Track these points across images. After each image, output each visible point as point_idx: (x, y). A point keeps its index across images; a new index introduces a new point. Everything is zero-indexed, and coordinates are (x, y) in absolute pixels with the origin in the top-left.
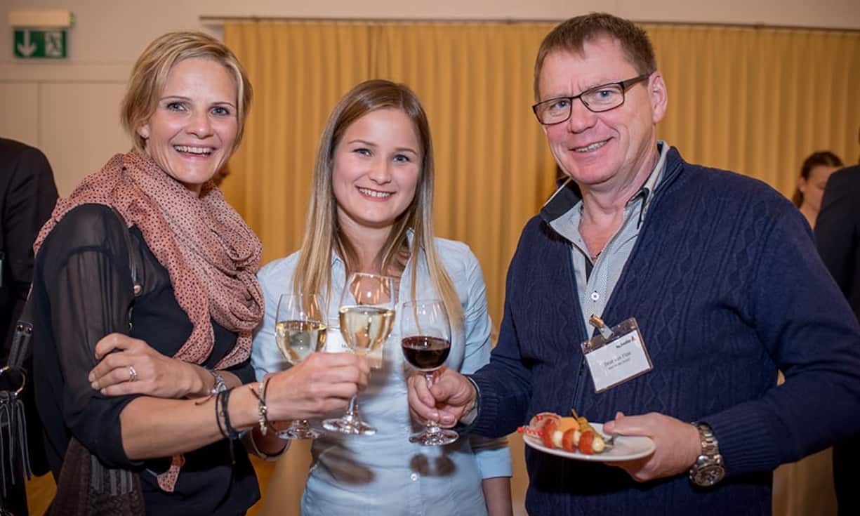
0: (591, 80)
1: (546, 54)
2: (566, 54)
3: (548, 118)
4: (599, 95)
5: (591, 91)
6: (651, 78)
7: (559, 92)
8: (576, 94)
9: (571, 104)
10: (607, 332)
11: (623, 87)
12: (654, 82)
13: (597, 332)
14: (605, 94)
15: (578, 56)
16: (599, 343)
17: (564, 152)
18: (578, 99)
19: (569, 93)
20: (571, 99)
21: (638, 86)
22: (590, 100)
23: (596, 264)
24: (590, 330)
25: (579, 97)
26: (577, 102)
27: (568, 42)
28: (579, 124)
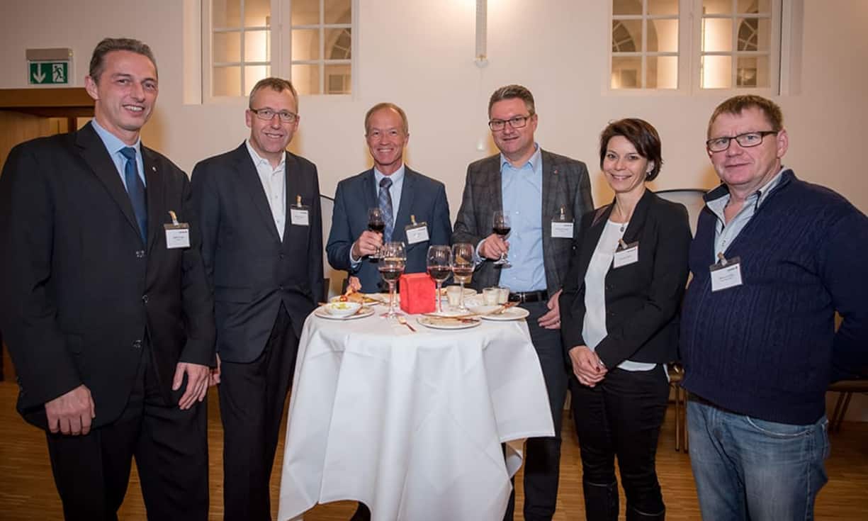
0: (743, 130)
1: (718, 114)
2: (731, 114)
3: (714, 148)
4: (747, 139)
5: (742, 135)
6: (779, 133)
7: (725, 134)
8: (735, 136)
9: (730, 142)
10: (724, 262)
11: (763, 134)
12: (781, 135)
13: (720, 261)
14: (751, 138)
15: (737, 116)
16: (720, 267)
17: (722, 167)
18: (734, 140)
19: (730, 135)
20: (730, 139)
21: (770, 136)
22: (741, 140)
23: (726, 228)
24: (717, 259)
25: (735, 138)
26: (734, 141)
27: (733, 109)
28: (733, 152)
